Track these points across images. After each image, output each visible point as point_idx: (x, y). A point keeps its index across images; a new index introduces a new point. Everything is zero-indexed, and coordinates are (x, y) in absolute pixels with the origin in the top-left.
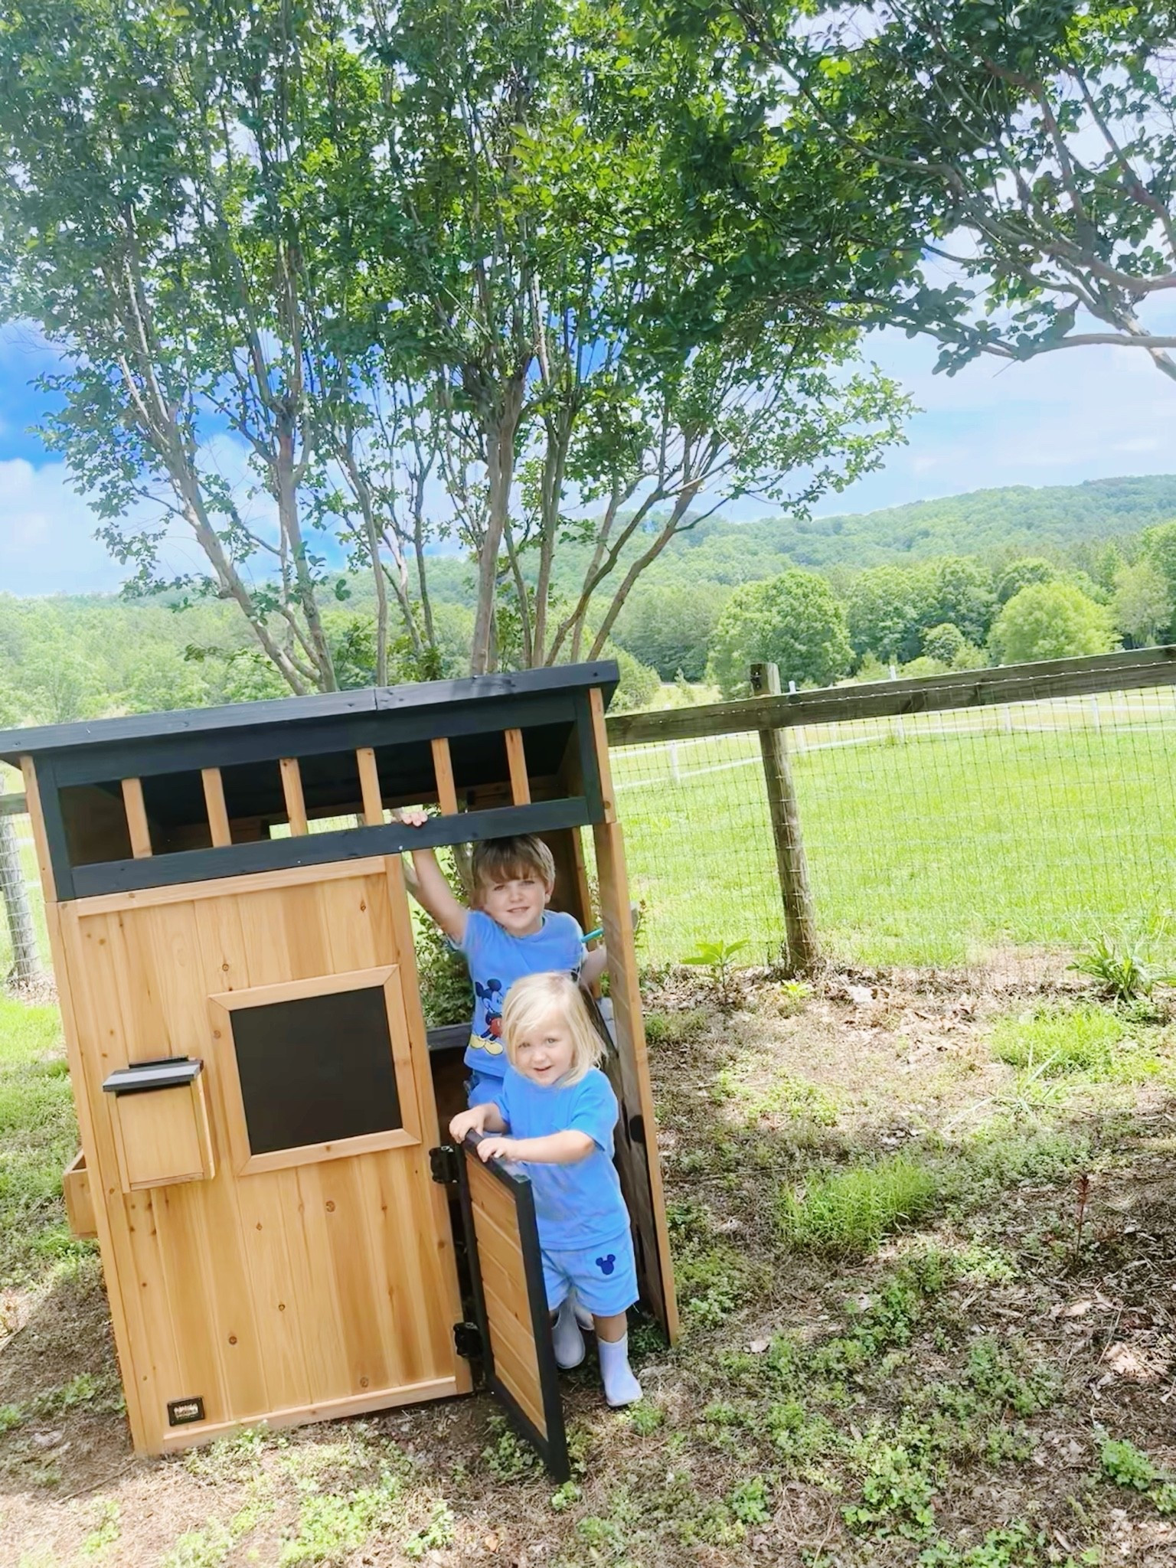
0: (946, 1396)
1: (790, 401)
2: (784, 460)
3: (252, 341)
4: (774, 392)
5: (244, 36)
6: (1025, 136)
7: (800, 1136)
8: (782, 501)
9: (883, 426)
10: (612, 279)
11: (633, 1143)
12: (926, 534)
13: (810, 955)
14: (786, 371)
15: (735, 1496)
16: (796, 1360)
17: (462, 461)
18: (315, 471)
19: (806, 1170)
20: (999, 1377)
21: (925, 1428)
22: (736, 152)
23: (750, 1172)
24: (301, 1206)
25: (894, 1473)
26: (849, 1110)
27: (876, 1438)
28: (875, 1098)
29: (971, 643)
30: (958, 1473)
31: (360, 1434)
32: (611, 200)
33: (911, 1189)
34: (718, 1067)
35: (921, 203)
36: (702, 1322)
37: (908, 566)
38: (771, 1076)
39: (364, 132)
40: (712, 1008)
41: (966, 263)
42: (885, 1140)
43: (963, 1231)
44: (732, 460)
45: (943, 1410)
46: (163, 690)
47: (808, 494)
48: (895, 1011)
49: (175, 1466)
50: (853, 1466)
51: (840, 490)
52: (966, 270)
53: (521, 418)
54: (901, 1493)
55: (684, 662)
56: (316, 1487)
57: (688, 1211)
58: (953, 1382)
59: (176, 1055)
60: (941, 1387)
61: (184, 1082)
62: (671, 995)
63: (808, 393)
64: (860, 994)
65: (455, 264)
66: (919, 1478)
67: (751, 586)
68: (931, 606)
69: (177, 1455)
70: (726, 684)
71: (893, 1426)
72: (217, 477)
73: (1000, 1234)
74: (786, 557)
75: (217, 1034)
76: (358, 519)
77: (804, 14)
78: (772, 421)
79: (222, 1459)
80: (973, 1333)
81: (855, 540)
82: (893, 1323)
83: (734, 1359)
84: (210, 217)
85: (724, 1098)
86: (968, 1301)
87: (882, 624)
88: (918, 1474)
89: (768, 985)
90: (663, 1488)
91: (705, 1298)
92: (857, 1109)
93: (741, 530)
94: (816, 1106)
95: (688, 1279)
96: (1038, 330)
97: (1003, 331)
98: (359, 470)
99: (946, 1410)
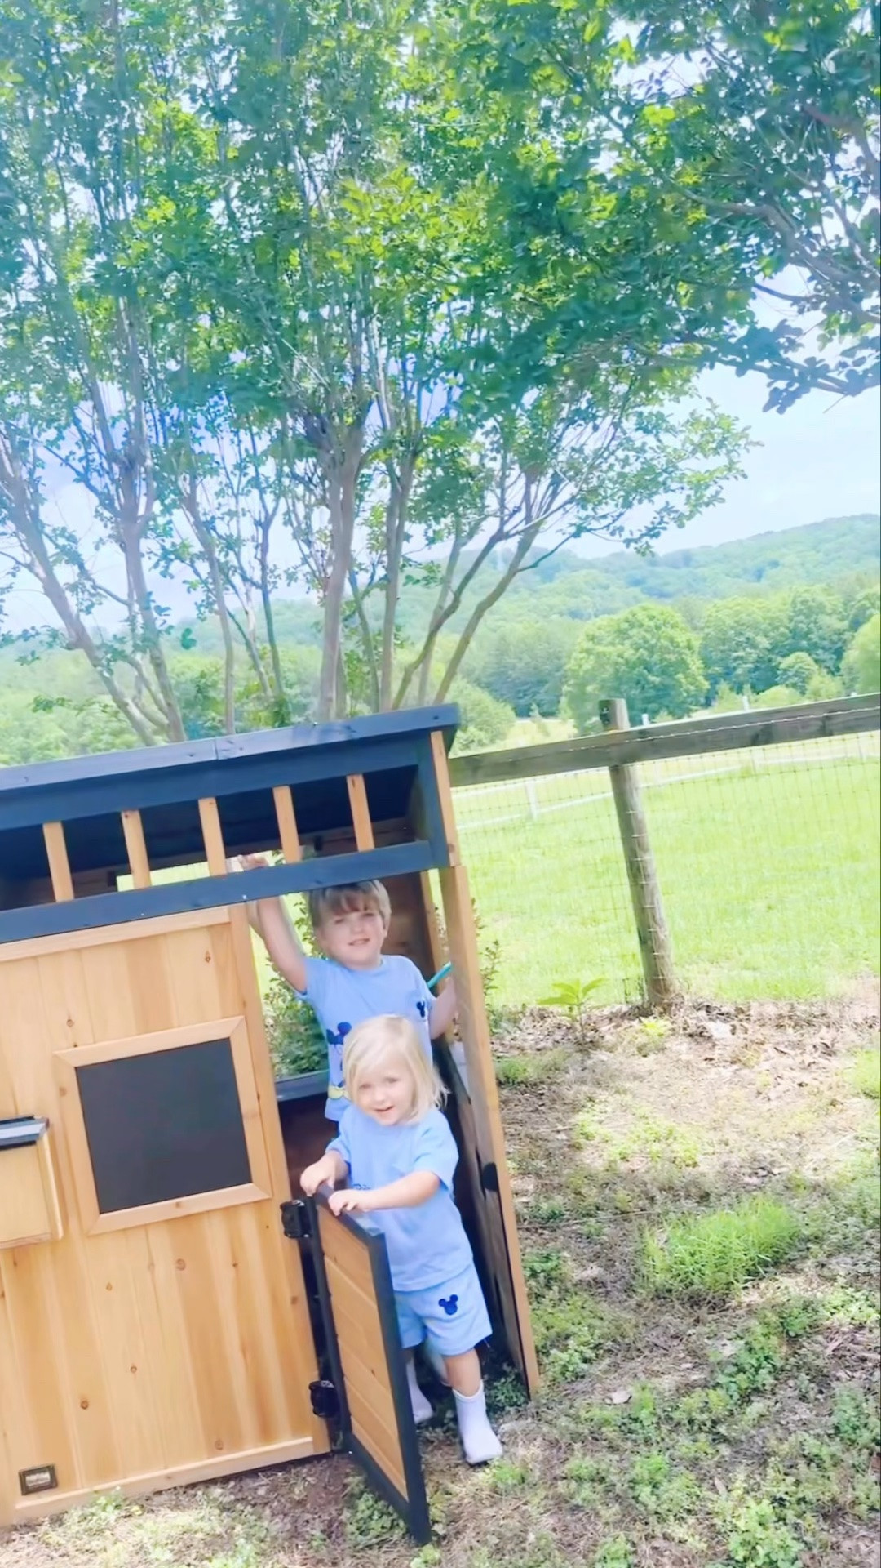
0: (812, 1446)
1: (629, 440)
2: (626, 498)
3: (93, 395)
4: (612, 430)
5: (81, 98)
6: (850, 174)
7: (661, 1178)
8: (623, 538)
9: (721, 460)
10: (450, 324)
11: (487, 1191)
12: (775, 564)
13: (667, 990)
14: (623, 409)
15: (598, 1556)
16: (659, 1411)
17: (306, 506)
18: (161, 521)
19: (667, 1213)
20: (866, 1425)
21: (790, 1480)
22: (561, 199)
23: (611, 1216)
24: (151, 1265)
25: (760, 1529)
26: (711, 1150)
27: (740, 1492)
28: (736, 1136)
29: (825, 671)
30: (826, 1527)
31: (215, 1500)
32: (441, 249)
33: (772, 1230)
34: (576, 1108)
35: (748, 243)
36: (563, 1374)
37: (759, 596)
38: (630, 1116)
39: (200, 188)
40: (570, 1047)
41: (796, 300)
42: (747, 1179)
43: (825, 1272)
44: (572, 500)
45: (809, 1460)
46: (21, 739)
47: (649, 530)
48: (755, 1046)
49: (28, 1537)
50: (718, 1521)
51: (681, 526)
52: (795, 308)
53: (363, 462)
54: (767, 1549)
55: (538, 697)
56: (169, 1556)
57: (547, 1258)
58: (819, 1431)
59: (22, 1114)
60: (806, 1436)
61: (29, 1142)
62: (529, 1035)
63: (646, 431)
64: (719, 1029)
65: (295, 314)
66: (785, 1533)
67: (603, 620)
68: (783, 635)
69: (30, 1526)
70: (581, 718)
71: (758, 1478)
72: (64, 530)
73: (864, 1274)
74: (636, 590)
75: (63, 1092)
76: (204, 567)
77: (625, 65)
78: (612, 460)
79: (76, 1528)
80: (838, 1379)
81: (704, 571)
82: (757, 1370)
83: (596, 1413)
84: (50, 275)
85: (582, 1141)
86: (833, 1345)
87: (735, 654)
88: (784, 1529)
89: (626, 1023)
90: (524, 1549)
91: (565, 1349)
92: (718, 1148)
93: (590, 565)
94: (675, 1146)
95: (548, 1329)
96: (867, 365)
97: (832, 366)
98: (203, 518)
99: (812, 1461)
